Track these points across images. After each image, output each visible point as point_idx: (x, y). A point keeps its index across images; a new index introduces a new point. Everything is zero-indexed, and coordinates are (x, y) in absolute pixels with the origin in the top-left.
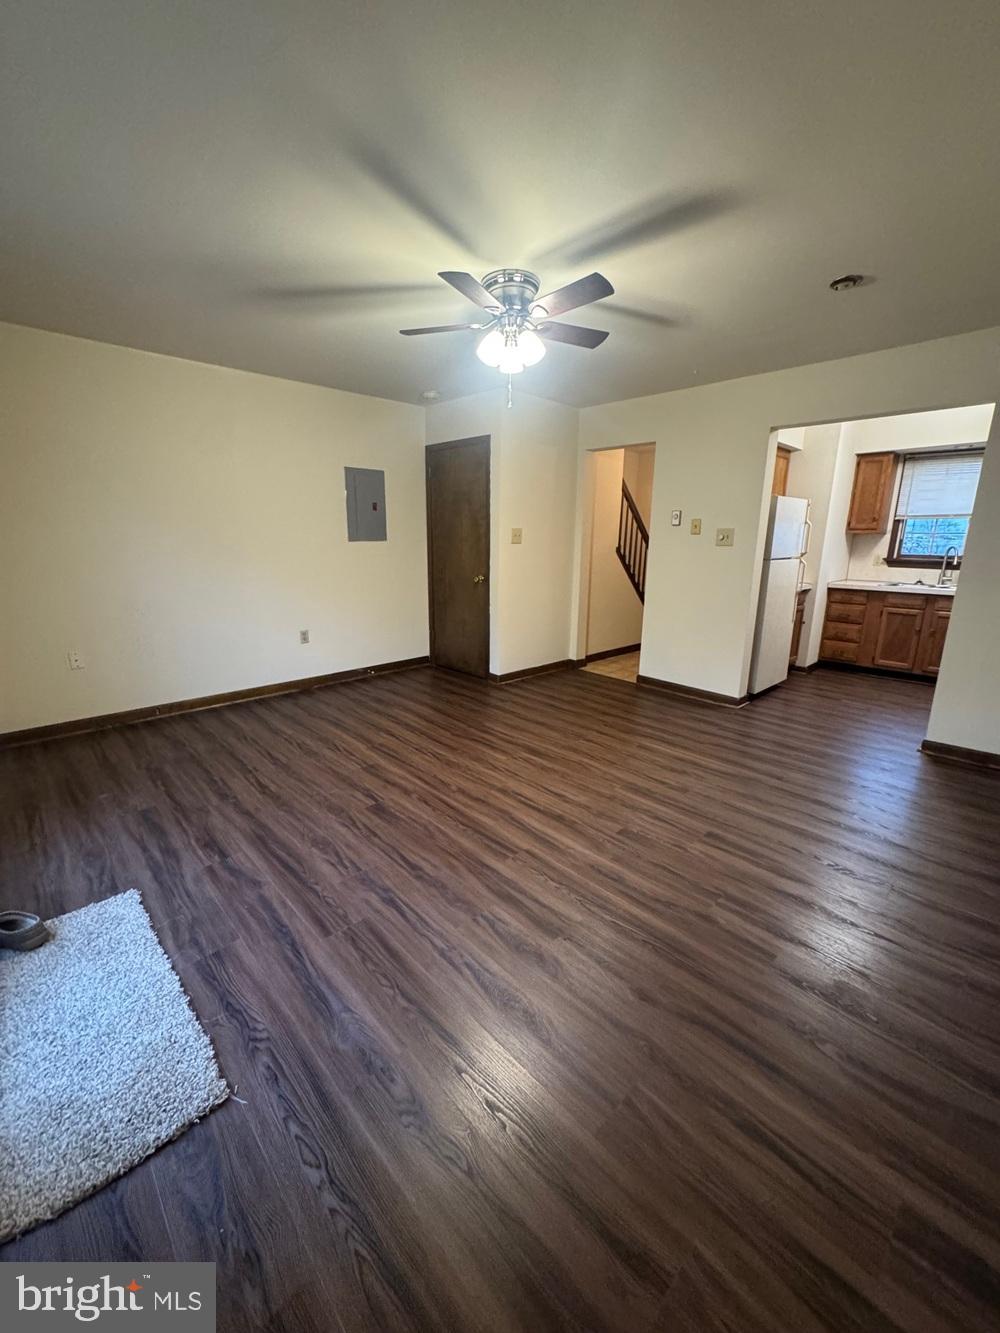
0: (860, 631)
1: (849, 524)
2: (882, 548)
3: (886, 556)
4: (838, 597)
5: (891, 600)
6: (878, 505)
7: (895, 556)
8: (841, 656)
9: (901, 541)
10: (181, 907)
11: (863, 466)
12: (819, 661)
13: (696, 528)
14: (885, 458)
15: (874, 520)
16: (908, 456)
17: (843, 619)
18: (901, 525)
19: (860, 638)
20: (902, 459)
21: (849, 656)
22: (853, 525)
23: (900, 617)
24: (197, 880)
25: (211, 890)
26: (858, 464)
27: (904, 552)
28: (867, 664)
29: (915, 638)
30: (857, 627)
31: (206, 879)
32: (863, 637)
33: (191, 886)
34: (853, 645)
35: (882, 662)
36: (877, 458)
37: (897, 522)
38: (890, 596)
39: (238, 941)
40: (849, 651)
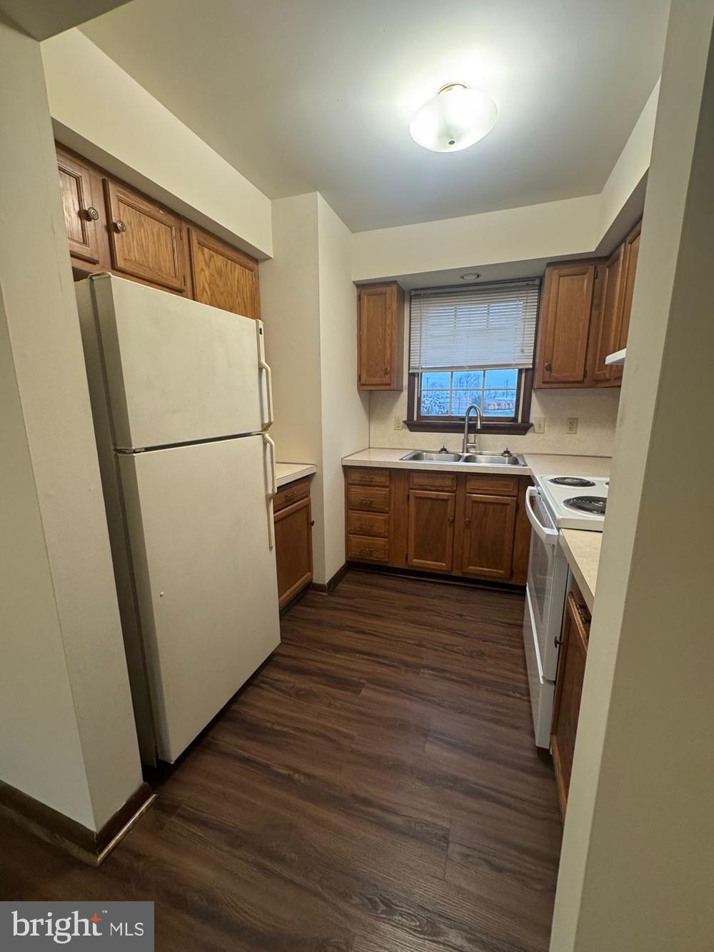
0: (387, 522)
1: (360, 378)
2: (400, 409)
3: (405, 419)
4: (356, 477)
5: (417, 480)
6: (388, 352)
7: (415, 419)
8: (371, 555)
9: (419, 399)
11: (365, 299)
12: (347, 561)
14: (388, 289)
15: (386, 373)
16: (413, 293)
17: (367, 507)
18: (416, 379)
19: (389, 531)
20: (407, 297)
21: (378, 557)
22: (363, 380)
23: (430, 501)
26: (359, 298)
27: (424, 412)
28: (400, 564)
29: (449, 530)
30: (384, 517)
32: (392, 529)
34: (381, 541)
35: (416, 562)
36: (379, 289)
37: (412, 376)
38: (414, 474)
40: (378, 548)
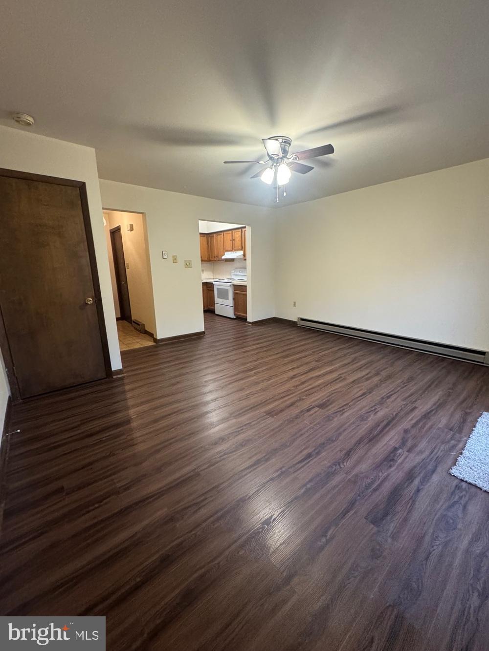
10: (442, 451)
13: (175, 260)
24: (421, 452)
25: (423, 445)
31: (418, 449)
33: (427, 453)
39: (440, 427)
